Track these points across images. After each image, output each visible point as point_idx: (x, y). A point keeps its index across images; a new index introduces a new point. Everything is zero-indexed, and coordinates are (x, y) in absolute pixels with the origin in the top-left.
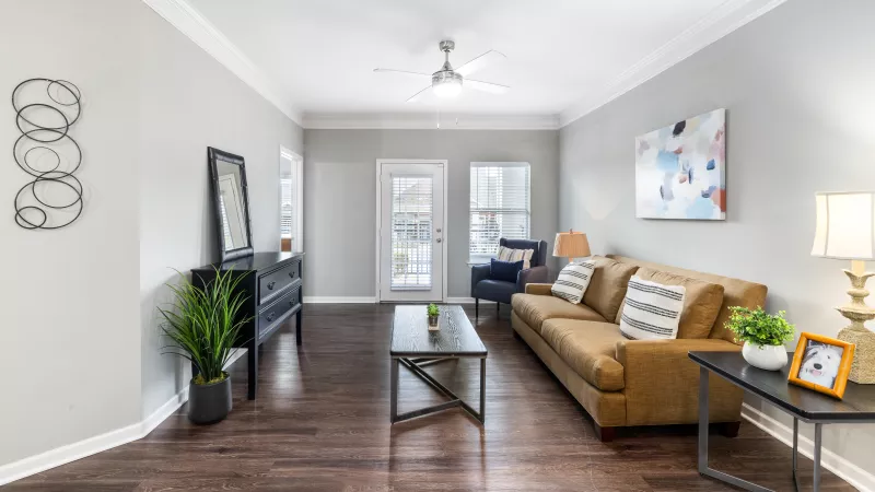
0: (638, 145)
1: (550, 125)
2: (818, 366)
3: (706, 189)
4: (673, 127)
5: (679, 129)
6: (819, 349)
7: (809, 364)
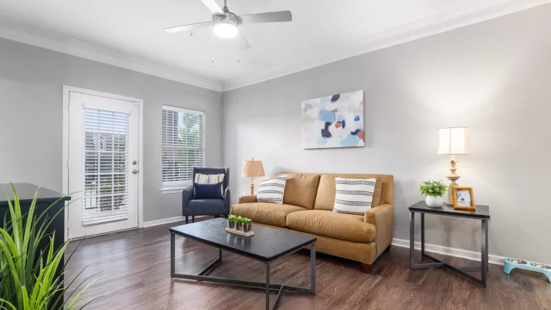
0: (303, 106)
1: (218, 89)
2: (463, 199)
3: (354, 131)
4: (331, 97)
5: (335, 98)
6: (461, 192)
7: (459, 199)
